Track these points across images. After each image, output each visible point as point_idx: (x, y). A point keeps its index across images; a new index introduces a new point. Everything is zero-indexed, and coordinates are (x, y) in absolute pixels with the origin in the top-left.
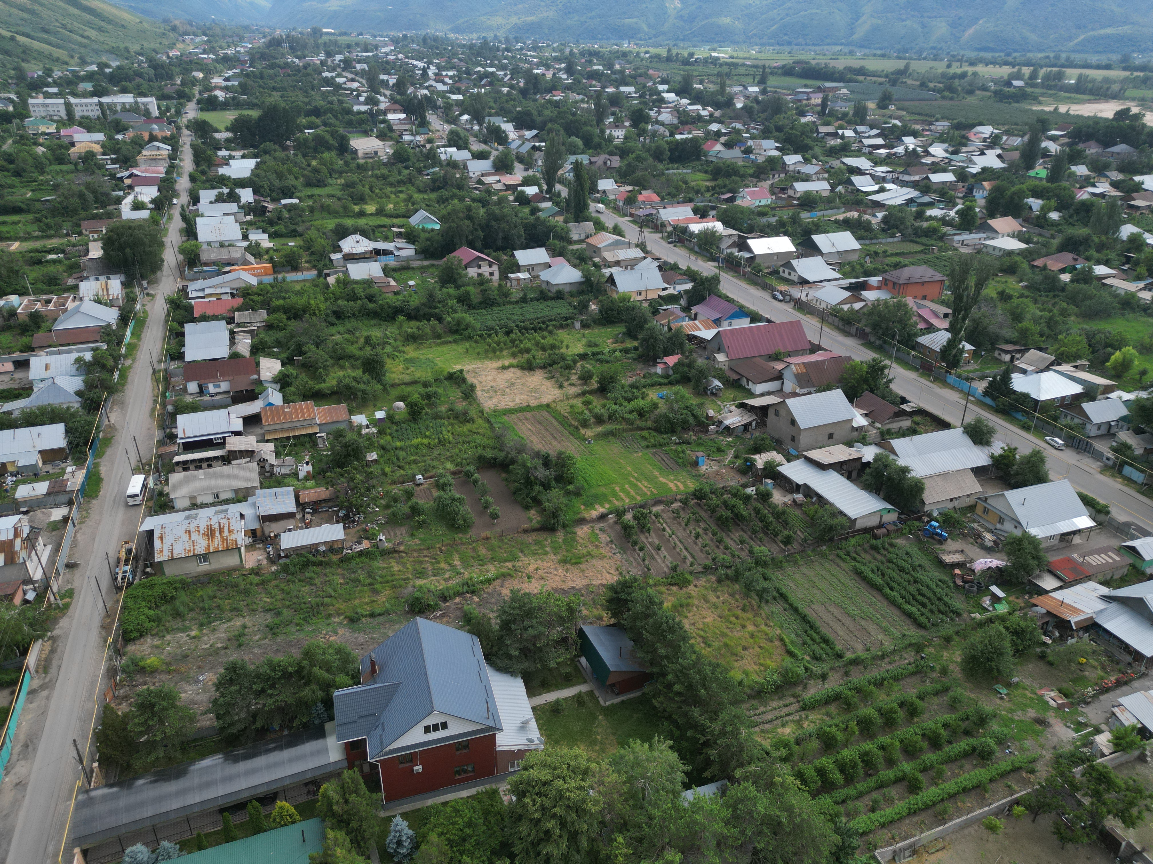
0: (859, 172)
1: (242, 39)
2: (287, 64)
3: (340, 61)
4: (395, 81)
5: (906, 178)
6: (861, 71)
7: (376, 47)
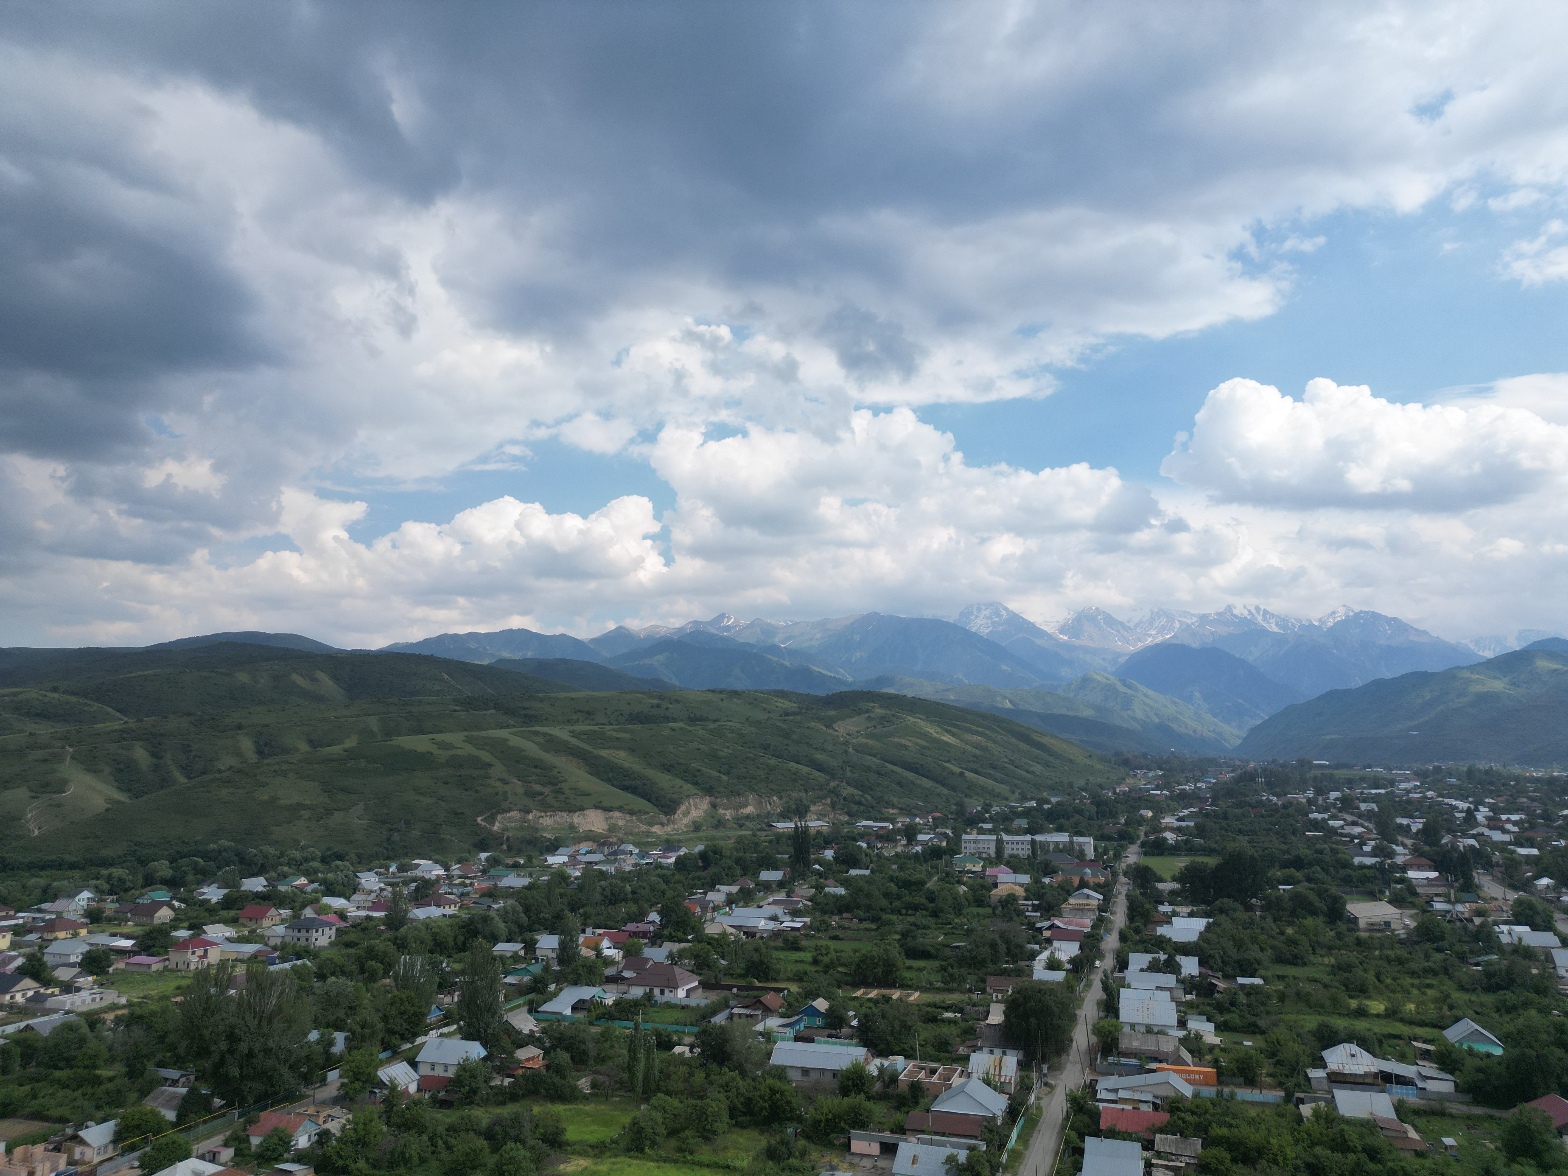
1: (1204, 773)
2: (1261, 803)
3: (1337, 799)
4: (1420, 826)
7: (1392, 783)
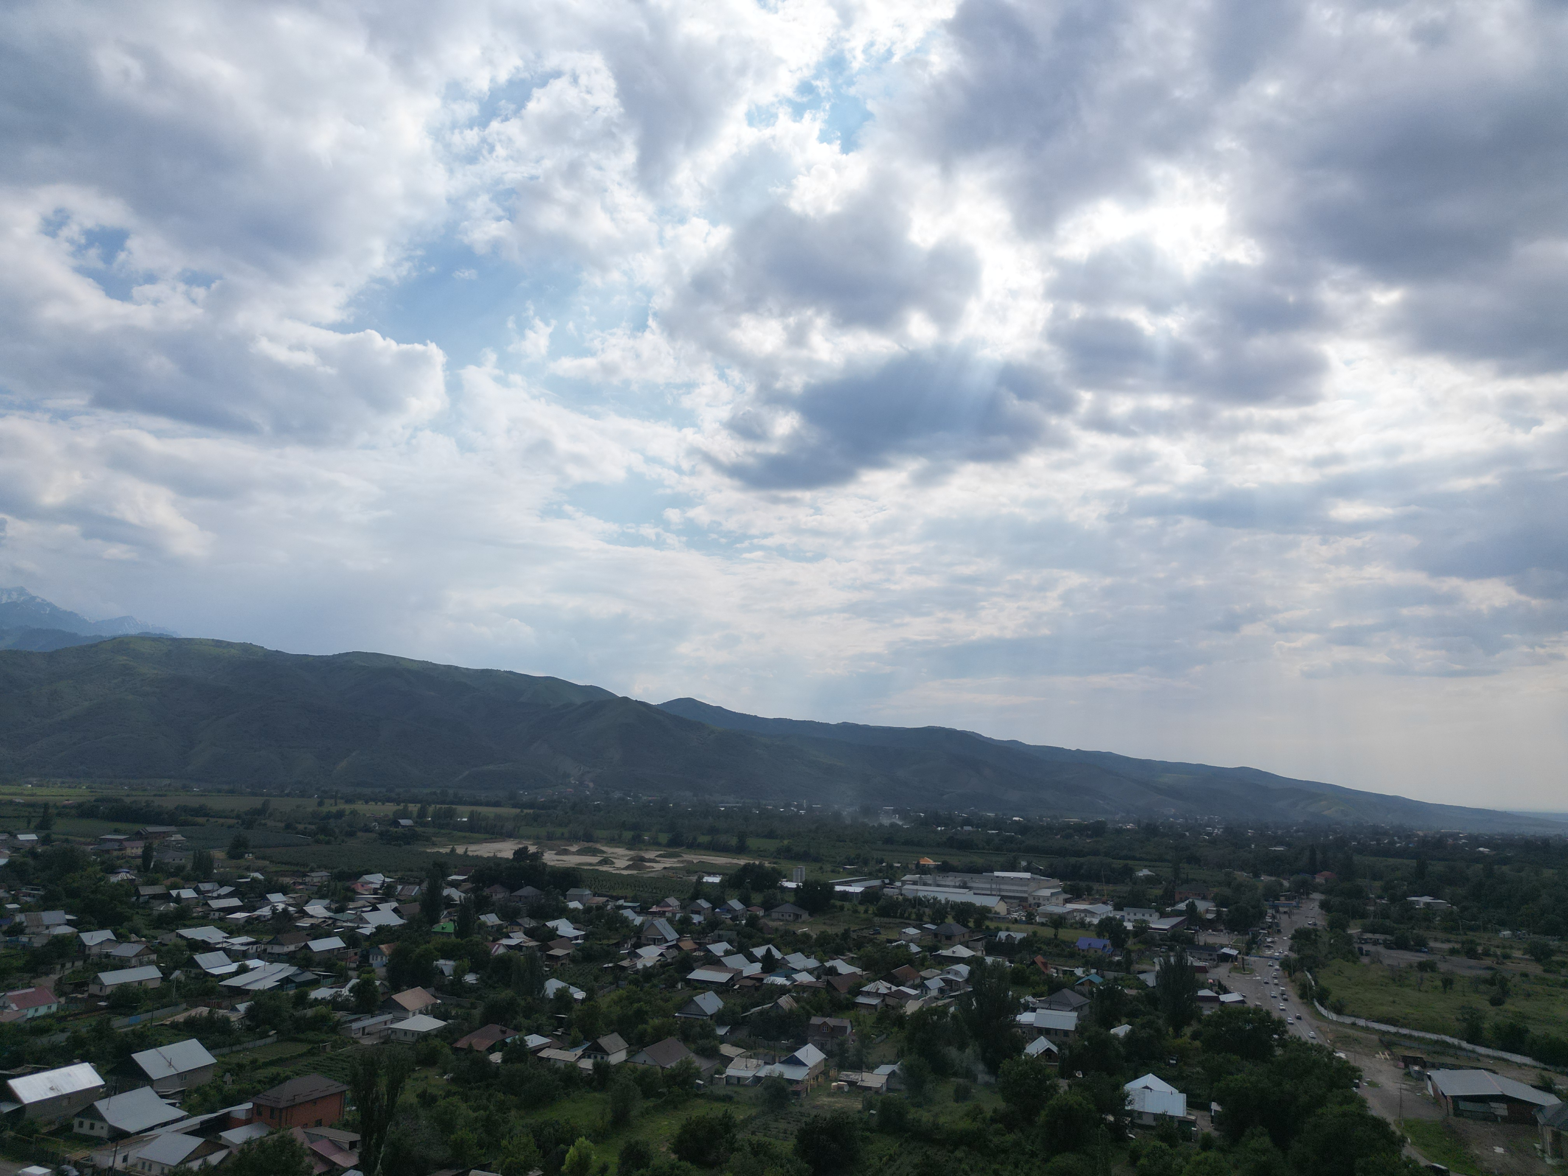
0: (206, 947)
5: (277, 949)
6: (202, 811)
